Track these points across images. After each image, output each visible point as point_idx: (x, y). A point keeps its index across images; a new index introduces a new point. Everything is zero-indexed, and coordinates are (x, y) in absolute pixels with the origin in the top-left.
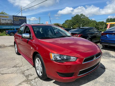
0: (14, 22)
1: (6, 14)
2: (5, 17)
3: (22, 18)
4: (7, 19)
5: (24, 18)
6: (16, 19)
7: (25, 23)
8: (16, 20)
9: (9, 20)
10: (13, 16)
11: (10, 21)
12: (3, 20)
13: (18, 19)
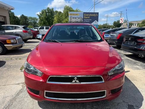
0: (84, 20)
1: (80, 11)
2: (76, 15)
3: (93, 15)
4: (77, 17)
5: (95, 14)
6: (86, 16)
7: (96, 21)
8: (86, 18)
9: (79, 18)
10: (84, 13)
11: (80, 20)
12: (73, 18)
13: (88, 16)
